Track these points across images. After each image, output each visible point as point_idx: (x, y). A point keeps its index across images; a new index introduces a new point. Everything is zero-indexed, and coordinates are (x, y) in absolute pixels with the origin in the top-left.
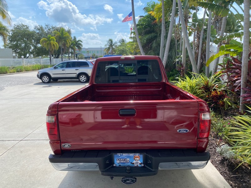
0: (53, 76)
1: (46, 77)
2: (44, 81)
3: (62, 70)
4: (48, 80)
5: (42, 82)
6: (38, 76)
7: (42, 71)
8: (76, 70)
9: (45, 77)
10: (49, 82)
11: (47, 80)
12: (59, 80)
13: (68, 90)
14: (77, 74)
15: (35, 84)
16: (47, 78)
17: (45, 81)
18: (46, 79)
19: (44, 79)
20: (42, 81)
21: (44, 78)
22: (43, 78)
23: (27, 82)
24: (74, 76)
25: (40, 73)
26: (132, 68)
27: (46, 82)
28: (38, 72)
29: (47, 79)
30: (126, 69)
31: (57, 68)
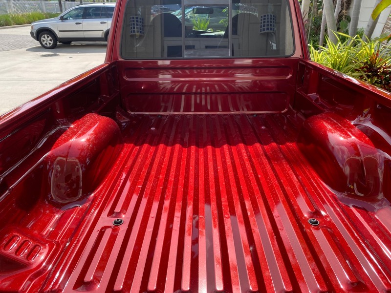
0: (60, 35)
1: (48, 37)
2: (44, 43)
3: (76, 24)
4: (52, 43)
5: (40, 45)
6: (32, 34)
7: (39, 24)
8: (101, 23)
9: (46, 36)
10: (54, 47)
11: (50, 43)
12: (73, 43)
13: (86, 63)
14: (105, 31)
15: (28, 50)
16: (50, 38)
17: (46, 44)
18: (47, 40)
19: (44, 41)
20: (41, 43)
21: (44, 38)
22: (42, 38)
23: (14, 46)
24: (100, 35)
25: (36, 28)
26: (207, 20)
27: (48, 45)
28: (32, 27)
29: (50, 40)
30: (195, 22)
31: (66, 19)
